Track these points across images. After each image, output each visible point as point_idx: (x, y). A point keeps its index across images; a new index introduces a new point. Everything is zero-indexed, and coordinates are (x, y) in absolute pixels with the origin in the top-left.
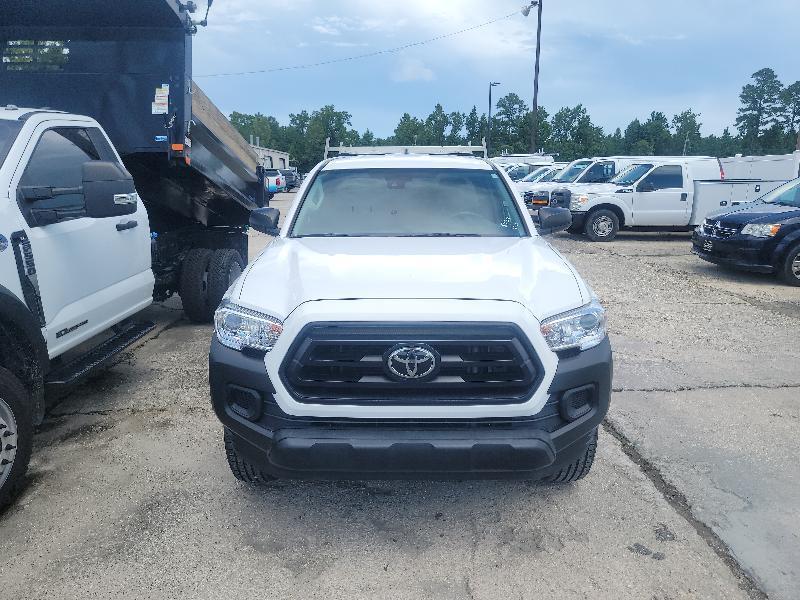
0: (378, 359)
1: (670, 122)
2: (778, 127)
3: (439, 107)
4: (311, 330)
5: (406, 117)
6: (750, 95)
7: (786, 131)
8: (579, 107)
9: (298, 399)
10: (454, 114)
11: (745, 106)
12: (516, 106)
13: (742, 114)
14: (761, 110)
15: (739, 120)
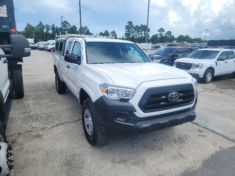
0: (164, 97)
1: (110, 33)
2: (133, 36)
3: (41, 23)
4: (149, 91)
5: (29, 25)
6: (127, 28)
7: (135, 38)
8: (86, 27)
9: (144, 112)
10: (46, 25)
11: (126, 30)
12: (67, 25)
13: (126, 33)
14: (130, 32)
15: (125, 34)
